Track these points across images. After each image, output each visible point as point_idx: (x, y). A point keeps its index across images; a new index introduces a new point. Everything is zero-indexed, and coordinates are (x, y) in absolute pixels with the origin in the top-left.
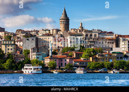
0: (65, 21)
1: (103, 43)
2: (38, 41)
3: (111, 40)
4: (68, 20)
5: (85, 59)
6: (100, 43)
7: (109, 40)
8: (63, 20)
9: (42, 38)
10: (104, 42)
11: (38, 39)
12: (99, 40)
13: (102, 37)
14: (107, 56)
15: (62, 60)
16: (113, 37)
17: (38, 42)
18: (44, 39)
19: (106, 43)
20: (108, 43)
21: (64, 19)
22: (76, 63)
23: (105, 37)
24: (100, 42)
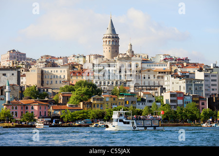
0: (111, 40)
1: (149, 78)
2: (44, 75)
3: (162, 73)
4: (116, 39)
5: (71, 106)
6: (144, 78)
7: (160, 73)
8: (108, 40)
9: (50, 72)
10: (152, 77)
11: (44, 73)
12: (142, 72)
13: (148, 67)
14: (107, 100)
15: (27, 108)
16: (165, 67)
17: (44, 77)
18: (53, 73)
19: (154, 78)
20: (158, 77)
21: (109, 37)
22: (56, 112)
23: (153, 67)
24: (144, 75)
